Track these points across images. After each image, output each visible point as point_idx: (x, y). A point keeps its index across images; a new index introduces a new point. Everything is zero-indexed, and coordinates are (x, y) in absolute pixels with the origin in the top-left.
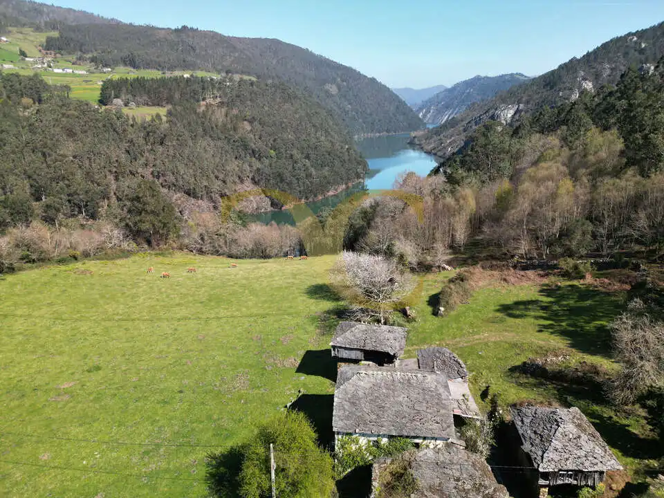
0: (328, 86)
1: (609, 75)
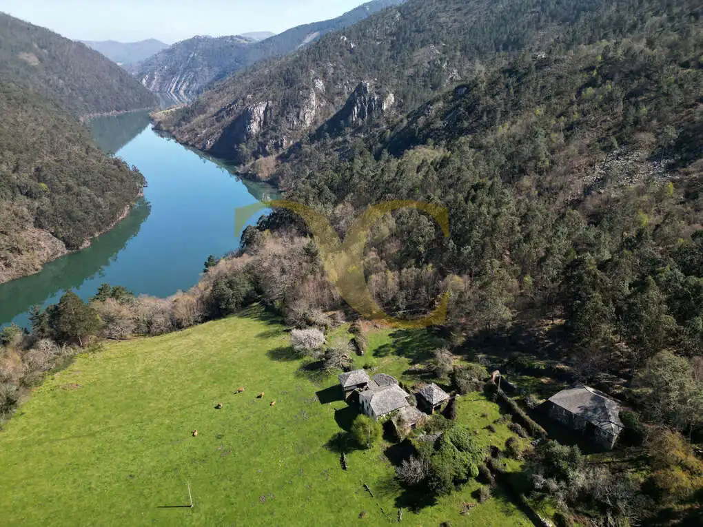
1: (333, 74)
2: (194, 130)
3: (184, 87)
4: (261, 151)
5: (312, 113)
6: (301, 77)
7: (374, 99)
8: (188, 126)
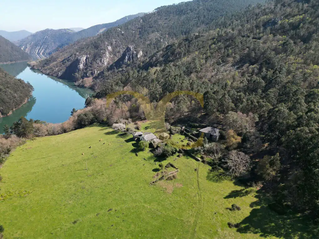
1: (115, 44)
2: (52, 68)
3: (42, 51)
4: (85, 75)
5: (107, 60)
6: (101, 45)
7: (134, 53)
8: (48, 67)
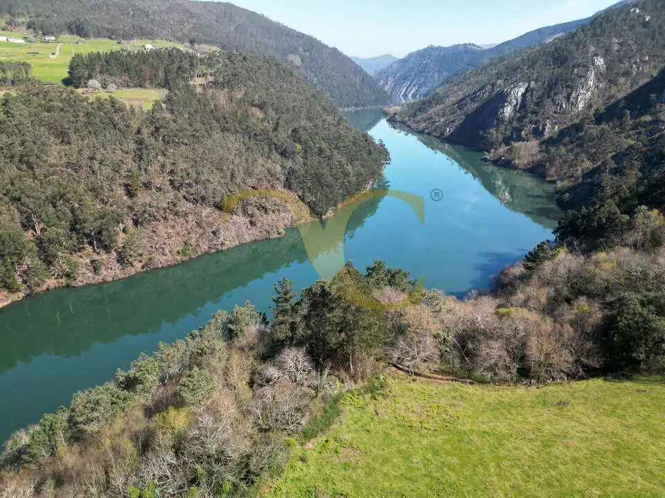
0: (291, 57)
2: (432, 118)
3: (413, 91)
4: (515, 136)
5: (587, 95)
6: (577, 54)
8: (425, 115)
